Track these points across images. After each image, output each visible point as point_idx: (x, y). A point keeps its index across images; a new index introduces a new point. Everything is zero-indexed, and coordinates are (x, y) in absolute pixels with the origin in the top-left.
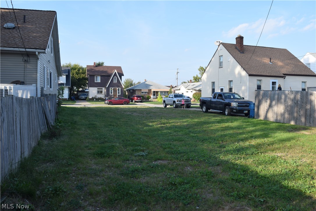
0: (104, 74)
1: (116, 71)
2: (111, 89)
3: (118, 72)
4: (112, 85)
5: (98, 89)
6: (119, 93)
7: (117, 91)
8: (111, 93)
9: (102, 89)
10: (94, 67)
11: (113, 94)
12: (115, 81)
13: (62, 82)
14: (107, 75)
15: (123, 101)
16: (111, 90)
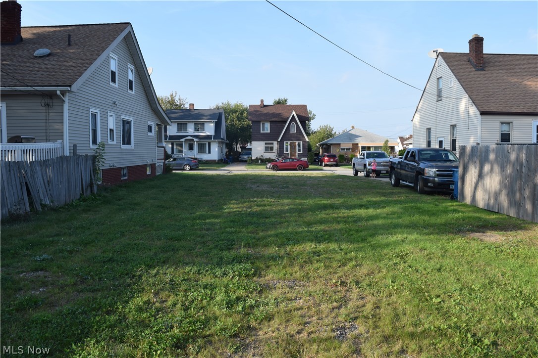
0: (276, 119)
1: (294, 113)
2: (287, 144)
3: (297, 115)
4: (288, 136)
5: (266, 144)
6: (299, 150)
7: (297, 147)
8: (287, 151)
9: (273, 144)
10: (261, 107)
11: (289, 152)
12: (293, 130)
13: (209, 134)
14: (280, 120)
15: (296, 165)
16: (287, 146)
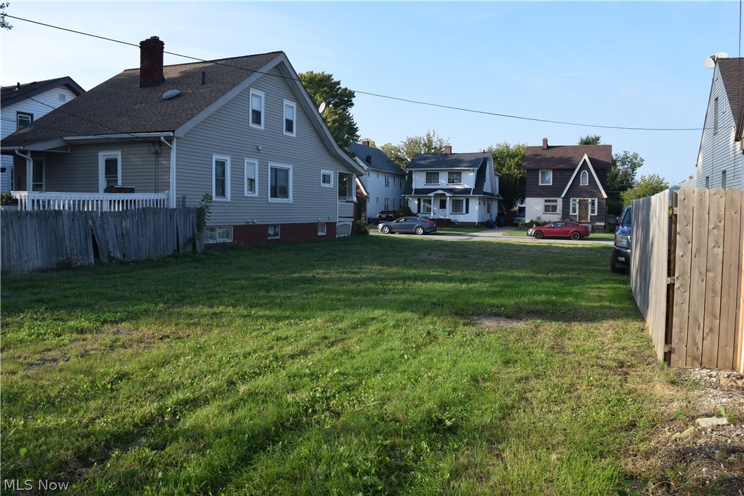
0: (562, 166)
1: (586, 157)
2: (574, 202)
3: (589, 158)
4: (575, 191)
5: (546, 201)
6: (593, 211)
7: (590, 206)
8: (574, 211)
9: (556, 201)
10: (544, 149)
11: (577, 213)
12: (585, 182)
13: (467, 187)
14: (568, 167)
15: (569, 231)
16: (575, 205)
